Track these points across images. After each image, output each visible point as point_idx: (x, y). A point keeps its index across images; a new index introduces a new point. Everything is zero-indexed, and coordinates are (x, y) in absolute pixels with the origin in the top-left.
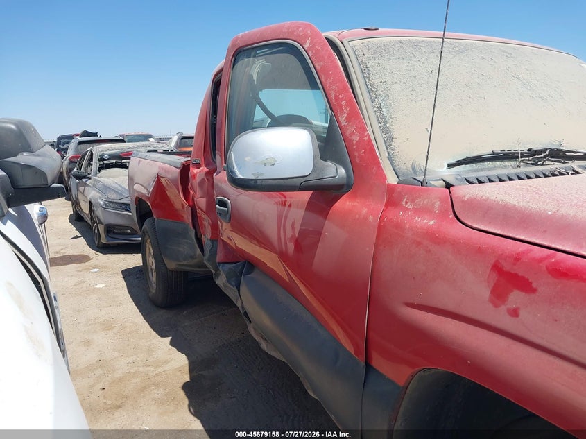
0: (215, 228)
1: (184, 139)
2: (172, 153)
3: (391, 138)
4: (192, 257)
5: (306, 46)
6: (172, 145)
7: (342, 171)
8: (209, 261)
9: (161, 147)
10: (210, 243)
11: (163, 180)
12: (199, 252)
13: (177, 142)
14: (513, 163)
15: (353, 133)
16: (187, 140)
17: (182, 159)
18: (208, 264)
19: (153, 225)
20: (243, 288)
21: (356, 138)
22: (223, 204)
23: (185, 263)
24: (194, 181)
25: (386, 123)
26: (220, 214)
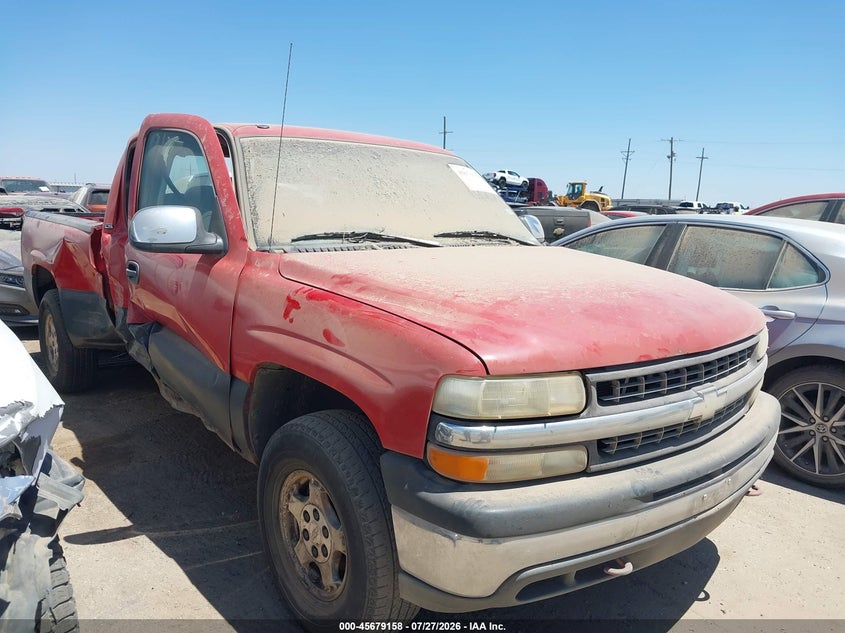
0: (126, 294)
1: (96, 193)
2: (80, 215)
3: (257, 219)
4: (103, 331)
5: (203, 140)
6: (78, 200)
7: (220, 241)
8: (120, 330)
9: (61, 203)
10: (122, 312)
11: (70, 245)
12: (111, 324)
13: (86, 197)
14: (340, 241)
15: (229, 214)
16: (101, 194)
17: (93, 224)
18: (120, 334)
19: (57, 299)
20: (153, 347)
21: (231, 217)
22: (132, 267)
23: (94, 337)
24: (106, 247)
25: (255, 207)
26: (131, 277)
